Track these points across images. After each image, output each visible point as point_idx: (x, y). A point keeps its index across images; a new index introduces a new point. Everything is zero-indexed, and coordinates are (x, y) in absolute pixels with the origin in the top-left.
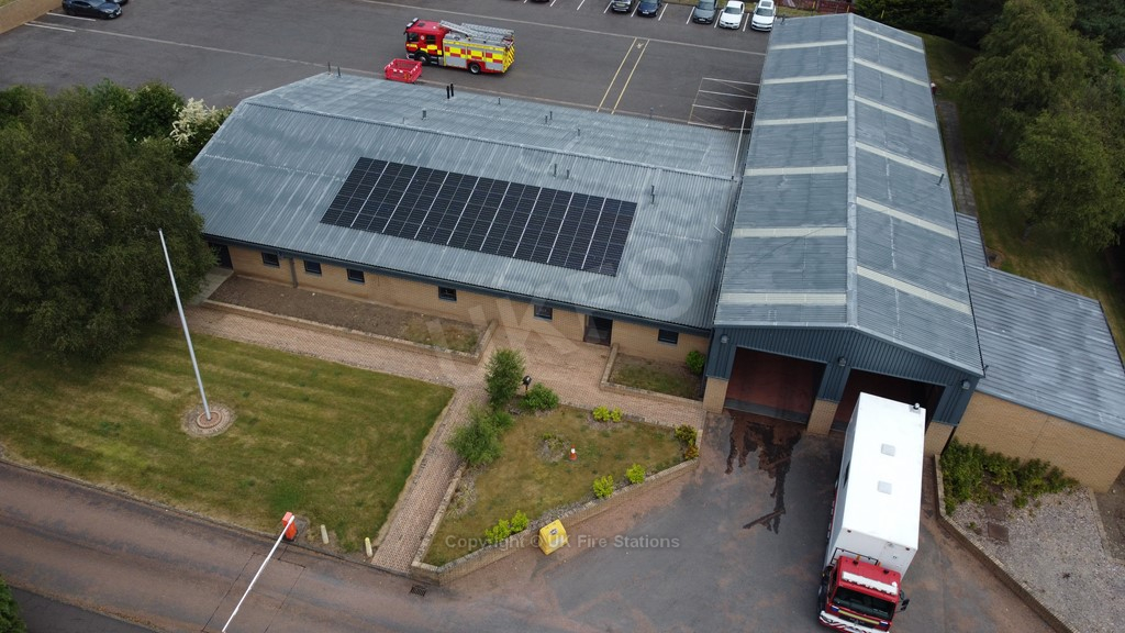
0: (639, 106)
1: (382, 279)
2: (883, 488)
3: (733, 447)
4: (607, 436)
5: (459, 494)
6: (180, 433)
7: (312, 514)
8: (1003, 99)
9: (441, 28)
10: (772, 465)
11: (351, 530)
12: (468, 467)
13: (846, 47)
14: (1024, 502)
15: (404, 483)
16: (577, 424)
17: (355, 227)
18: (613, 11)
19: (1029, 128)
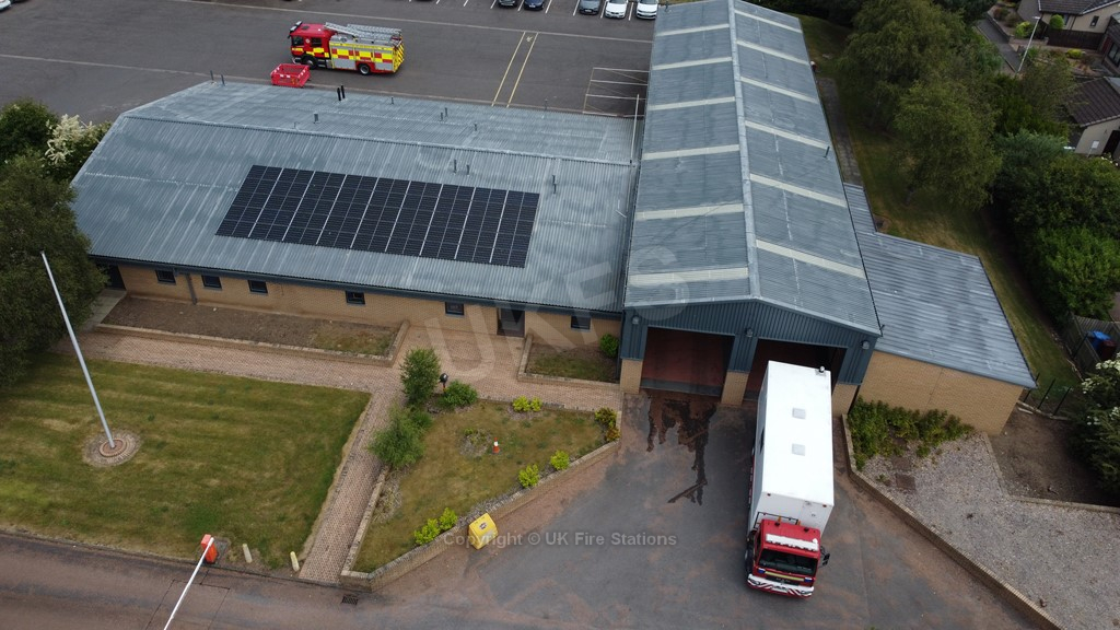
0: (534, 98)
1: (286, 288)
2: (797, 450)
3: (652, 425)
4: (529, 426)
5: (383, 498)
6: (82, 465)
7: (233, 534)
8: (877, 73)
9: (326, 31)
10: (691, 439)
11: (274, 547)
12: (391, 470)
13: (728, 30)
14: (927, 451)
15: (327, 493)
16: (497, 417)
17: (252, 237)
18: (499, 6)
19: (904, 99)
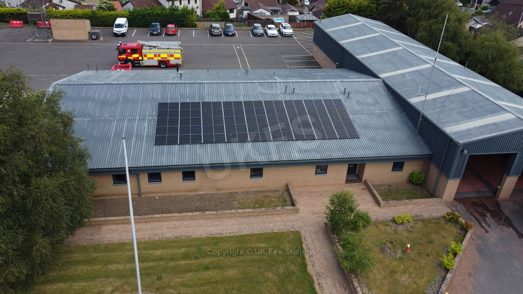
3: (477, 219)
4: (412, 232)
9: (138, 45)
10: (502, 221)
13: (364, 24)
16: (389, 230)
17: (181, 143)
18: (212, 35)
